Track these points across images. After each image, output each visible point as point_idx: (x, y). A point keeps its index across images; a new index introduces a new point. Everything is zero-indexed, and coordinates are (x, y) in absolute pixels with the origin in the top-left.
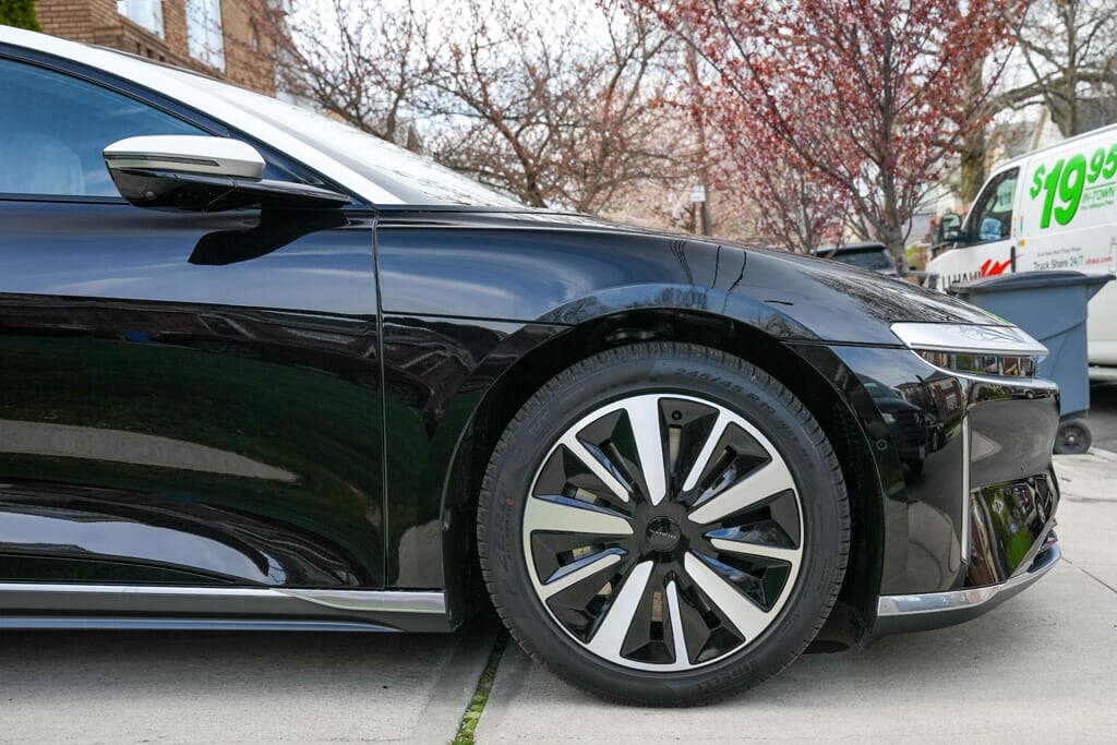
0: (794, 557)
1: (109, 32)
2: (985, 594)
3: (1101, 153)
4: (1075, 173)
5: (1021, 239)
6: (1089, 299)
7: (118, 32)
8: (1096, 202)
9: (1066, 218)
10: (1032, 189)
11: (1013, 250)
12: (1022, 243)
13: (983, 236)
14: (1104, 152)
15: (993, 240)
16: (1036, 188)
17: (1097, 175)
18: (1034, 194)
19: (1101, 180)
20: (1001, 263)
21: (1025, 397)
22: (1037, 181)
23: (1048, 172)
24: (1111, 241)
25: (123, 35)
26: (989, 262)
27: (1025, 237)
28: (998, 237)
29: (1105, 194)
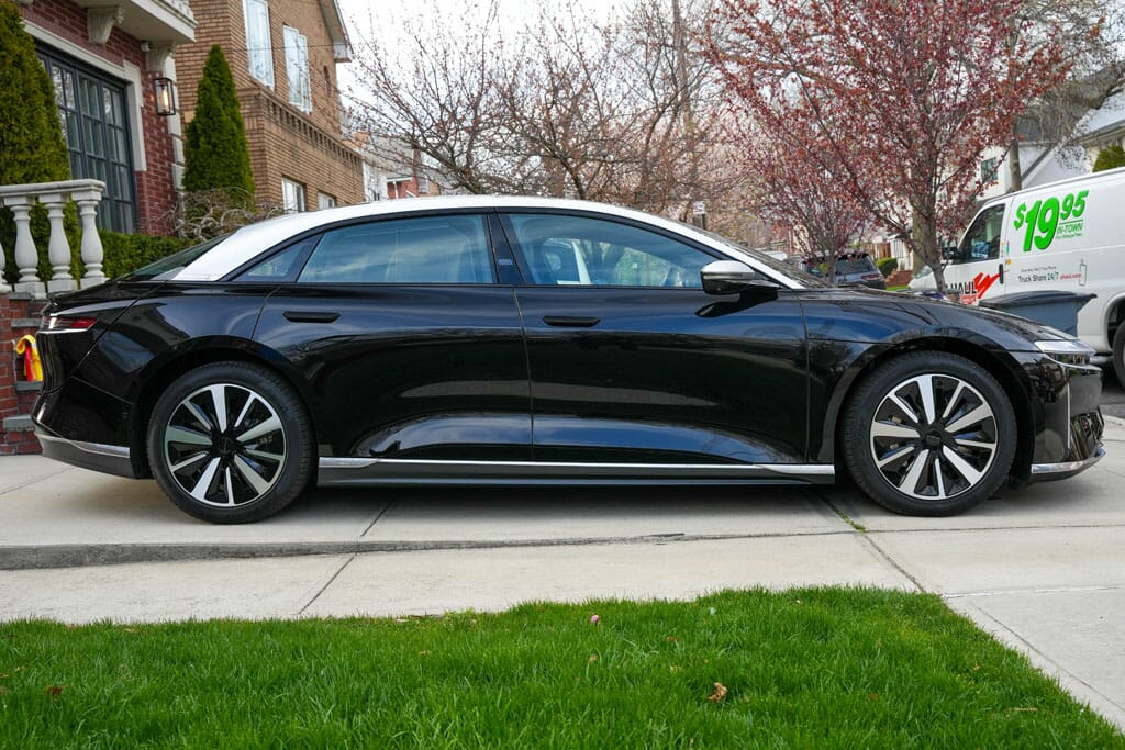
0: (993, 447)
1: (248, 93)
2: (1073, 466)
3: (1071, 197)
4: (1050, 213)
5: (1007, 258)
6: (1078, 310)
7: (256, 93)
8: (1068, 233)
9: (1044, 245)
10: (1016, 222)
11: (1001, 267)
12: (1008, 262)
13: (974, 255)
14: (1073, 197)
15: (983, 259)
16: (1019, 221)
17: (1069, 214)
18: (1018, 225)
19: (1071, 217)
20: (991, 276)
21: (1086, 374)
22: (1019, 215)
23: (1028, 209)
24: (1080, 263)
25: (260, 94)
26: (981, 275)
27: (1011, 258)
28: (986, 256)
29: (1075, 228)
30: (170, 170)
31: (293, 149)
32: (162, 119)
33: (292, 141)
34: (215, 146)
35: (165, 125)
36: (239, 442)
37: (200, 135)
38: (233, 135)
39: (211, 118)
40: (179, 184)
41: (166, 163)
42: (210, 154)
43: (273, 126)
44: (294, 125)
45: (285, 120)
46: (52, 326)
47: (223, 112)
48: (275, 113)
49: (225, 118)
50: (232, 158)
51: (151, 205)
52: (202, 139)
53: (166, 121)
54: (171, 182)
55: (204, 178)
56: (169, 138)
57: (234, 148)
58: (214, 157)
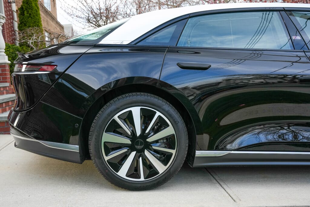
30: (12, 23)
31: (47, 21)
32: (10, 4)
33: (47, 19)
34: (30, 14)
35: (11, 6)
36: (148, 142)
37: (25, 10)
38: (36, 11)
39: (29, 5)
40: (16, 28)
41: (12, 20)
42: (29, 17)
43: (42, 13)
44: (47, 14)
45: (45, 12)
46: (23, 70)
47: (33, 3)
48: (42, 9)
49: (33, 5)
50: (36, 19)
51: (7, 35)
52: (25, 12)
53: (11, 5)
54: (13, 27)
55: (26, 26)
56: (12, 11)
57: (37, 16)
58: (30, 18)
